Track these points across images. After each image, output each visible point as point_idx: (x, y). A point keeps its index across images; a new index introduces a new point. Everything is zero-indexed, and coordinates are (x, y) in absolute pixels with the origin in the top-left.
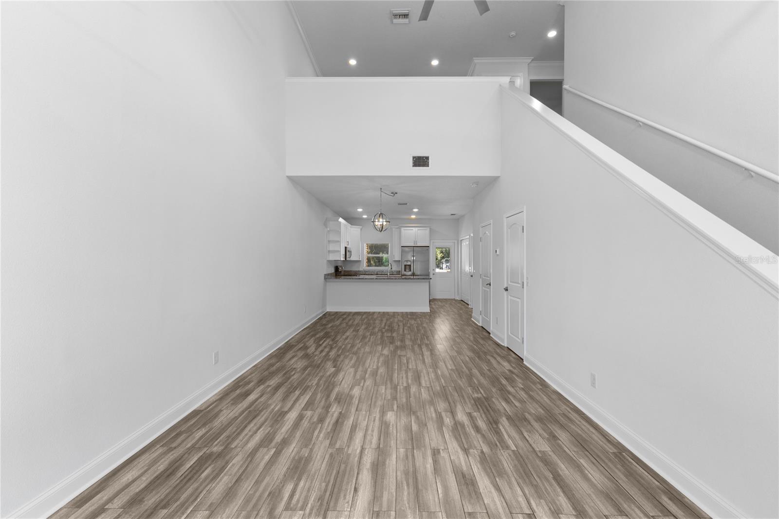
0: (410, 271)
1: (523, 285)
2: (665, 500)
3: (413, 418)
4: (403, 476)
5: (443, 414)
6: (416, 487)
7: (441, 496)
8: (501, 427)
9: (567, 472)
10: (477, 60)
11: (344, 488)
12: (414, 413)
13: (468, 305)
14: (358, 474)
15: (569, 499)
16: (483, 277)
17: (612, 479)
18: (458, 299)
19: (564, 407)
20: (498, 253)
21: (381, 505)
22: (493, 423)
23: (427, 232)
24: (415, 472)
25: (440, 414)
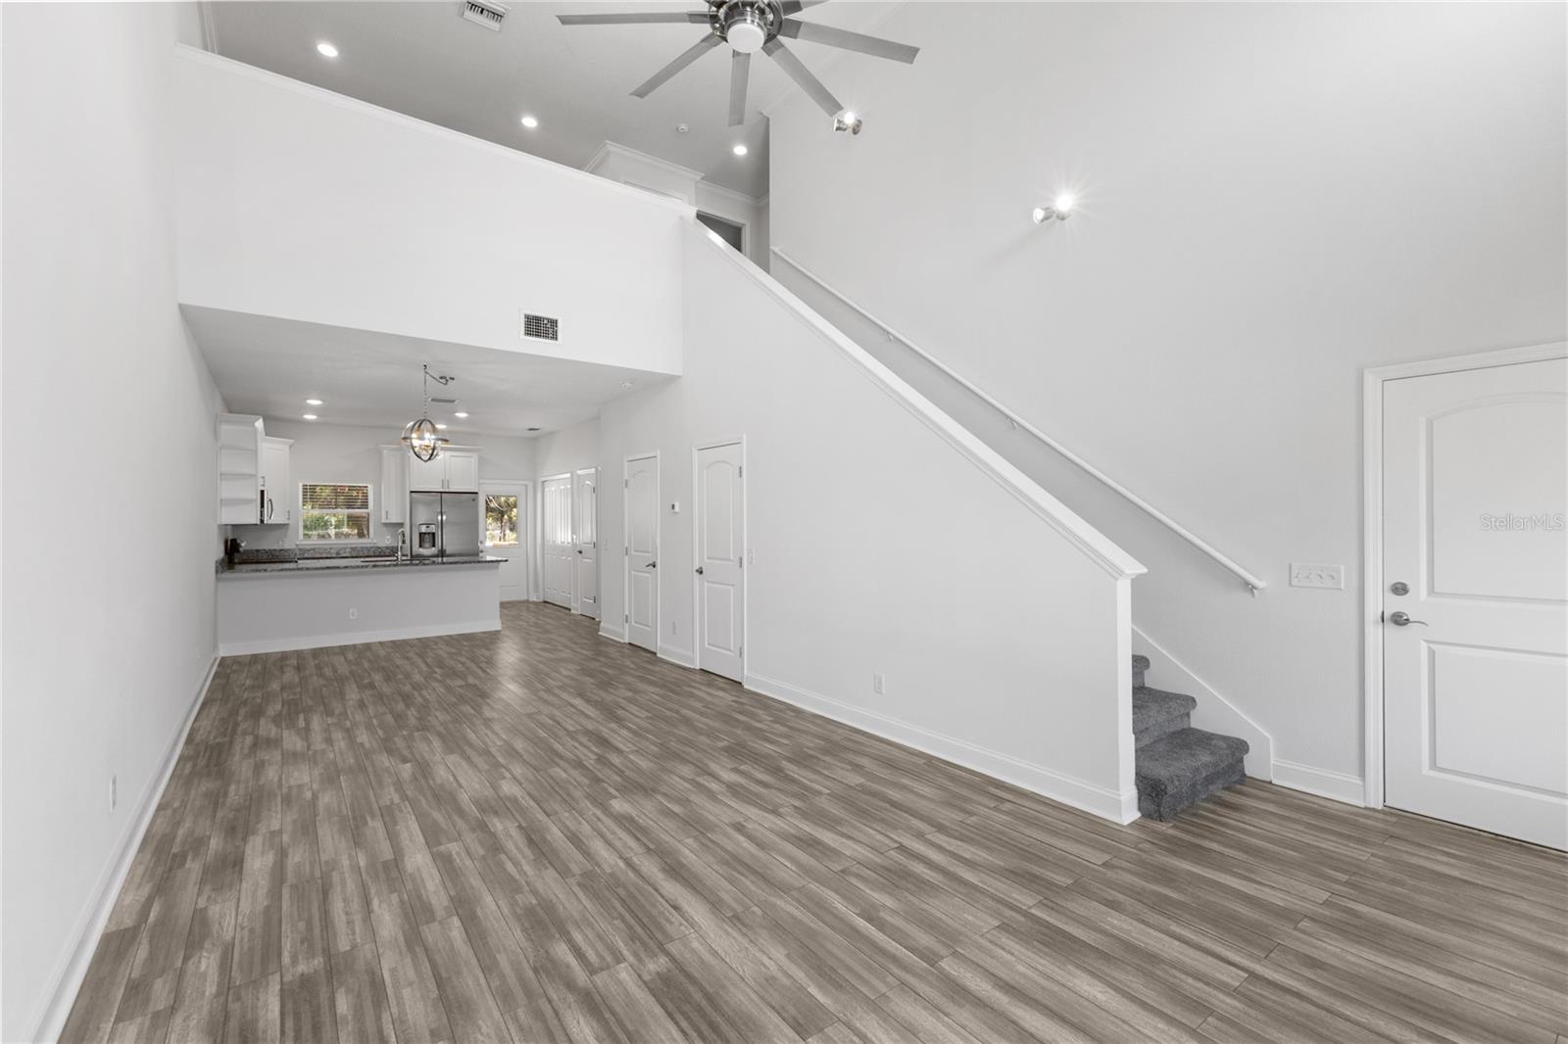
0: (434, 546)
1: (741, 563)
2: (993, 790)
3: (659, 797)
4: (725, 867)
5: (698, 779)
6: (755, 872)
7: (793, 868)
8: (788, 772)
9: (898, 796)
10: (612, 147)
11: (654, 912)
12: (654, 790)
13: (570, 610)
14: (656, 890)
15: (921, 819)
16: (633, 553)
17: (941, 788)
18: (535, 600)
19: (840, 731)
20: (677, 509)
21: (730, 907)
22: (777, 771)
23: (473, 461)
24: (735, 857)
25: (693, 780)
